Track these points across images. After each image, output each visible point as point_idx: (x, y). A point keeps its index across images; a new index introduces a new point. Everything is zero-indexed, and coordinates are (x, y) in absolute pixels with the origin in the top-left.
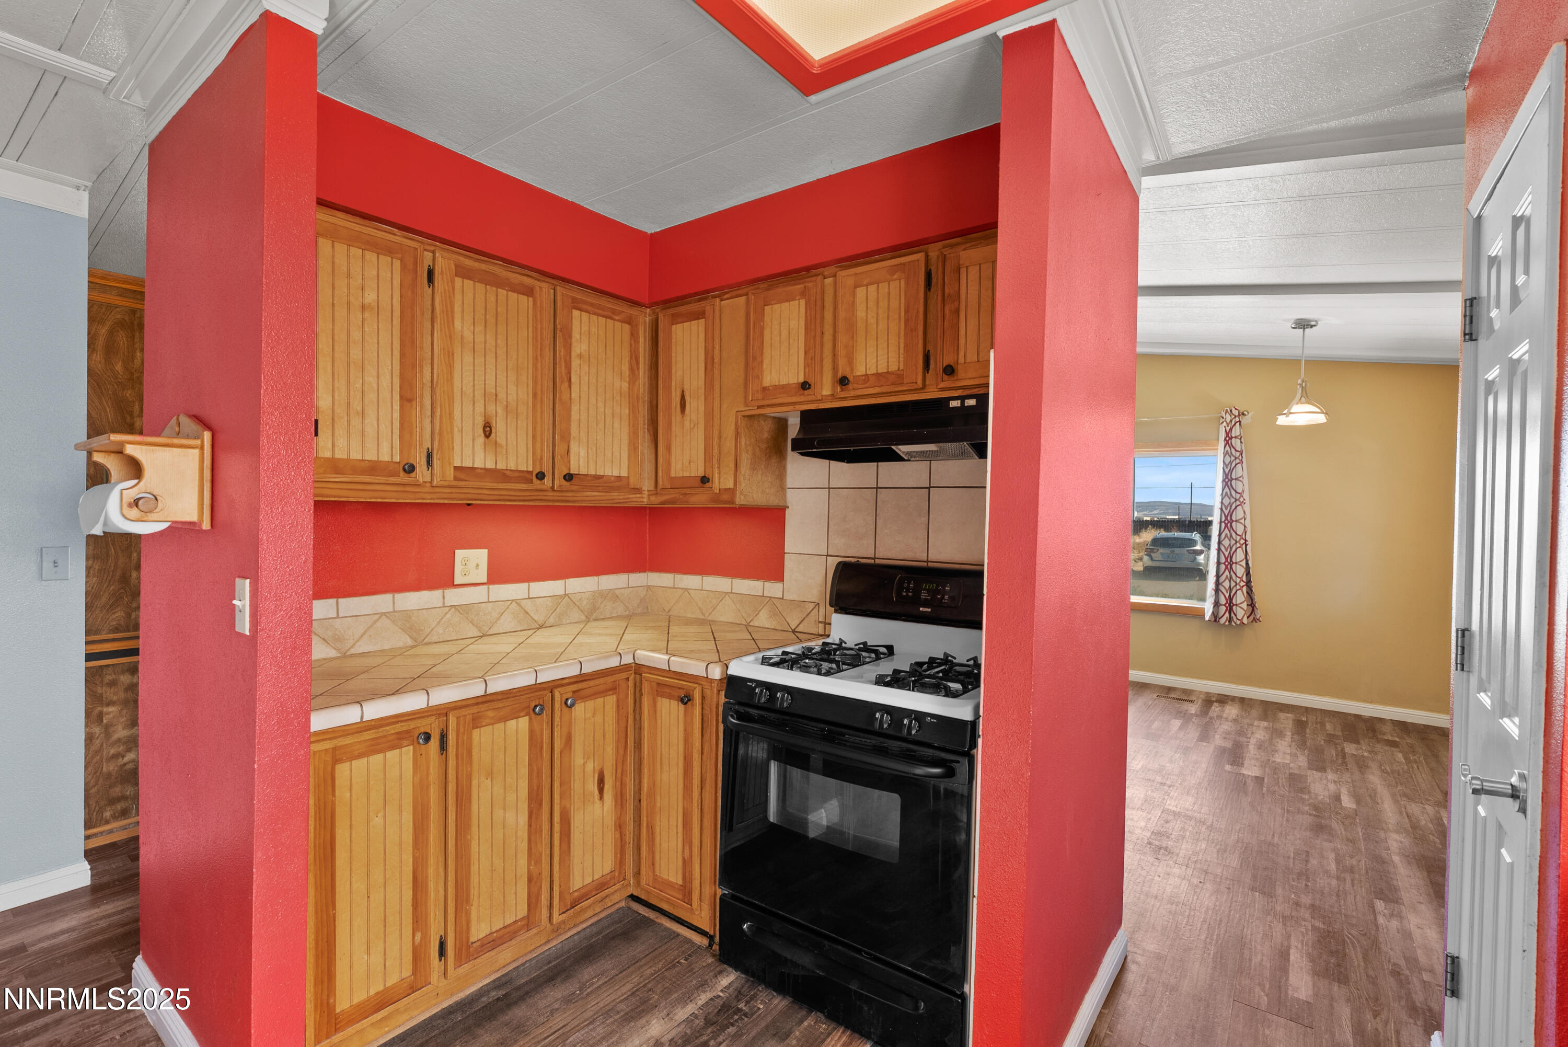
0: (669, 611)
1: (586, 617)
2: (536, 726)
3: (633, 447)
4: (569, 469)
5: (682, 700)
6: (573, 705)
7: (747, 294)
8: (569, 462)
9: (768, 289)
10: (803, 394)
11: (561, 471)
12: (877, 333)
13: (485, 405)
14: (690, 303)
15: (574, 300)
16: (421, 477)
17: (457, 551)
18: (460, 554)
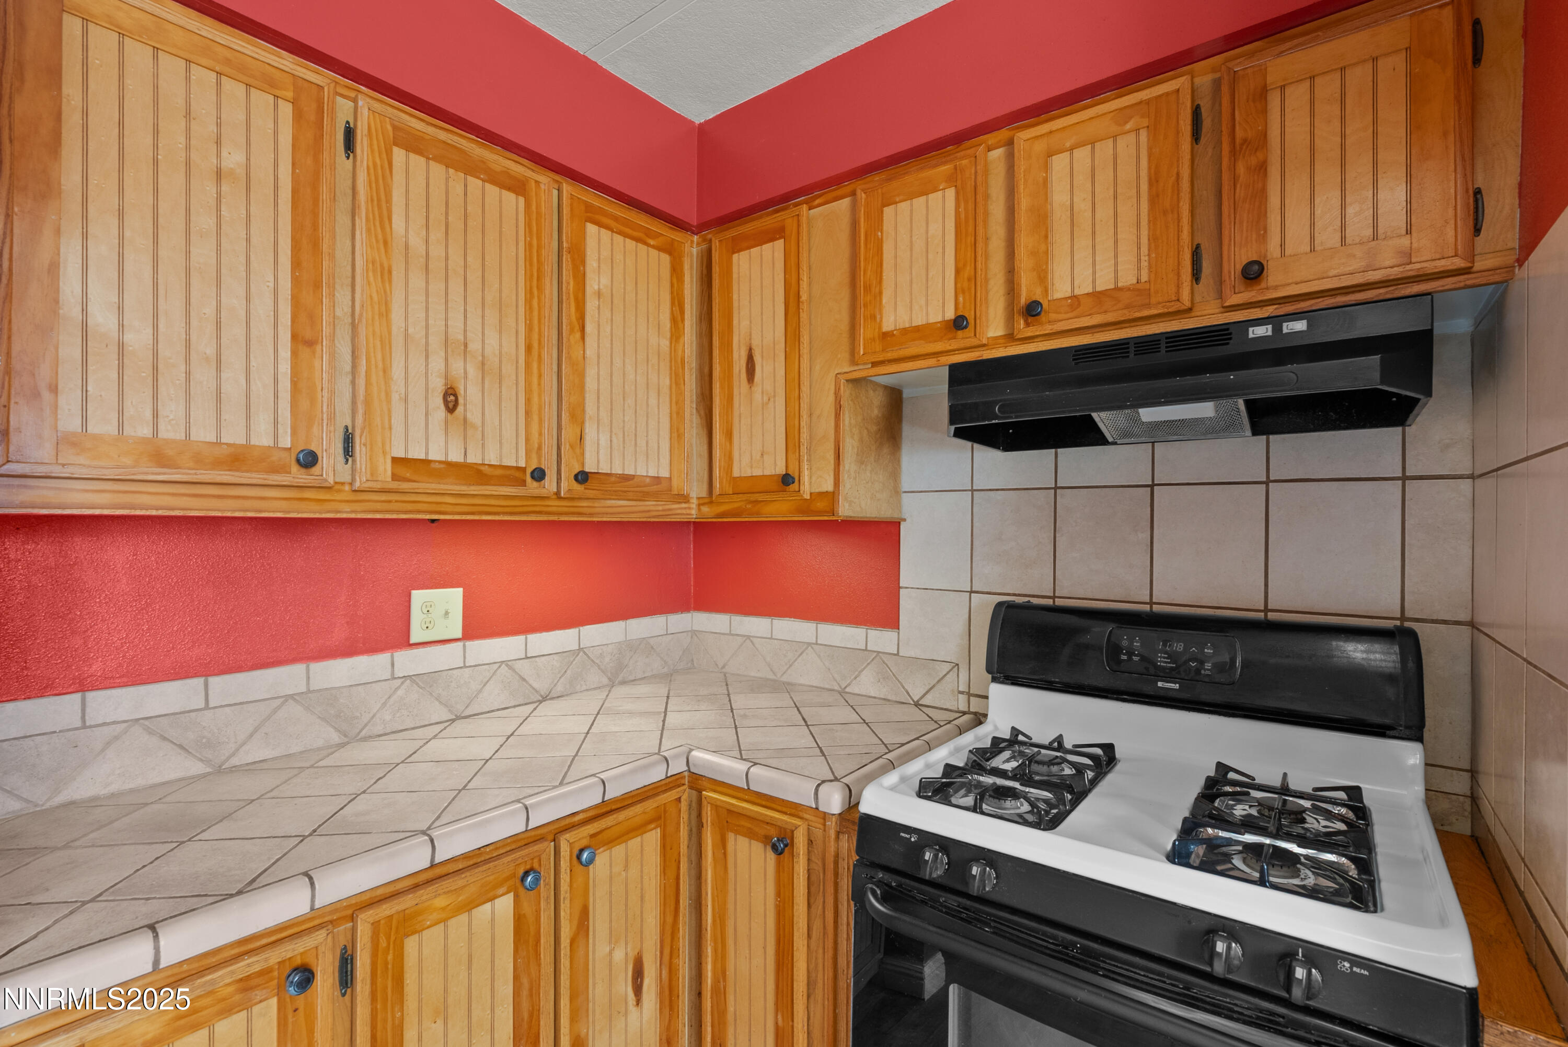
0: (723, 667)
1: (609, 679)
2: (527, 909)
3: (677, 434)
4: (583, 464)
5: (774, 848)
6: (591, 861)
7: (853, 194)
8: (583, 454)
9: (889, 180)
10: (955, 338)
11: (571, 467)
12: (1094, 225)
13: (446, 360)
14: (761, 217)
15: (589, 207)
16: (331, 474)
17: (415, 593)
18: (419, 597)
